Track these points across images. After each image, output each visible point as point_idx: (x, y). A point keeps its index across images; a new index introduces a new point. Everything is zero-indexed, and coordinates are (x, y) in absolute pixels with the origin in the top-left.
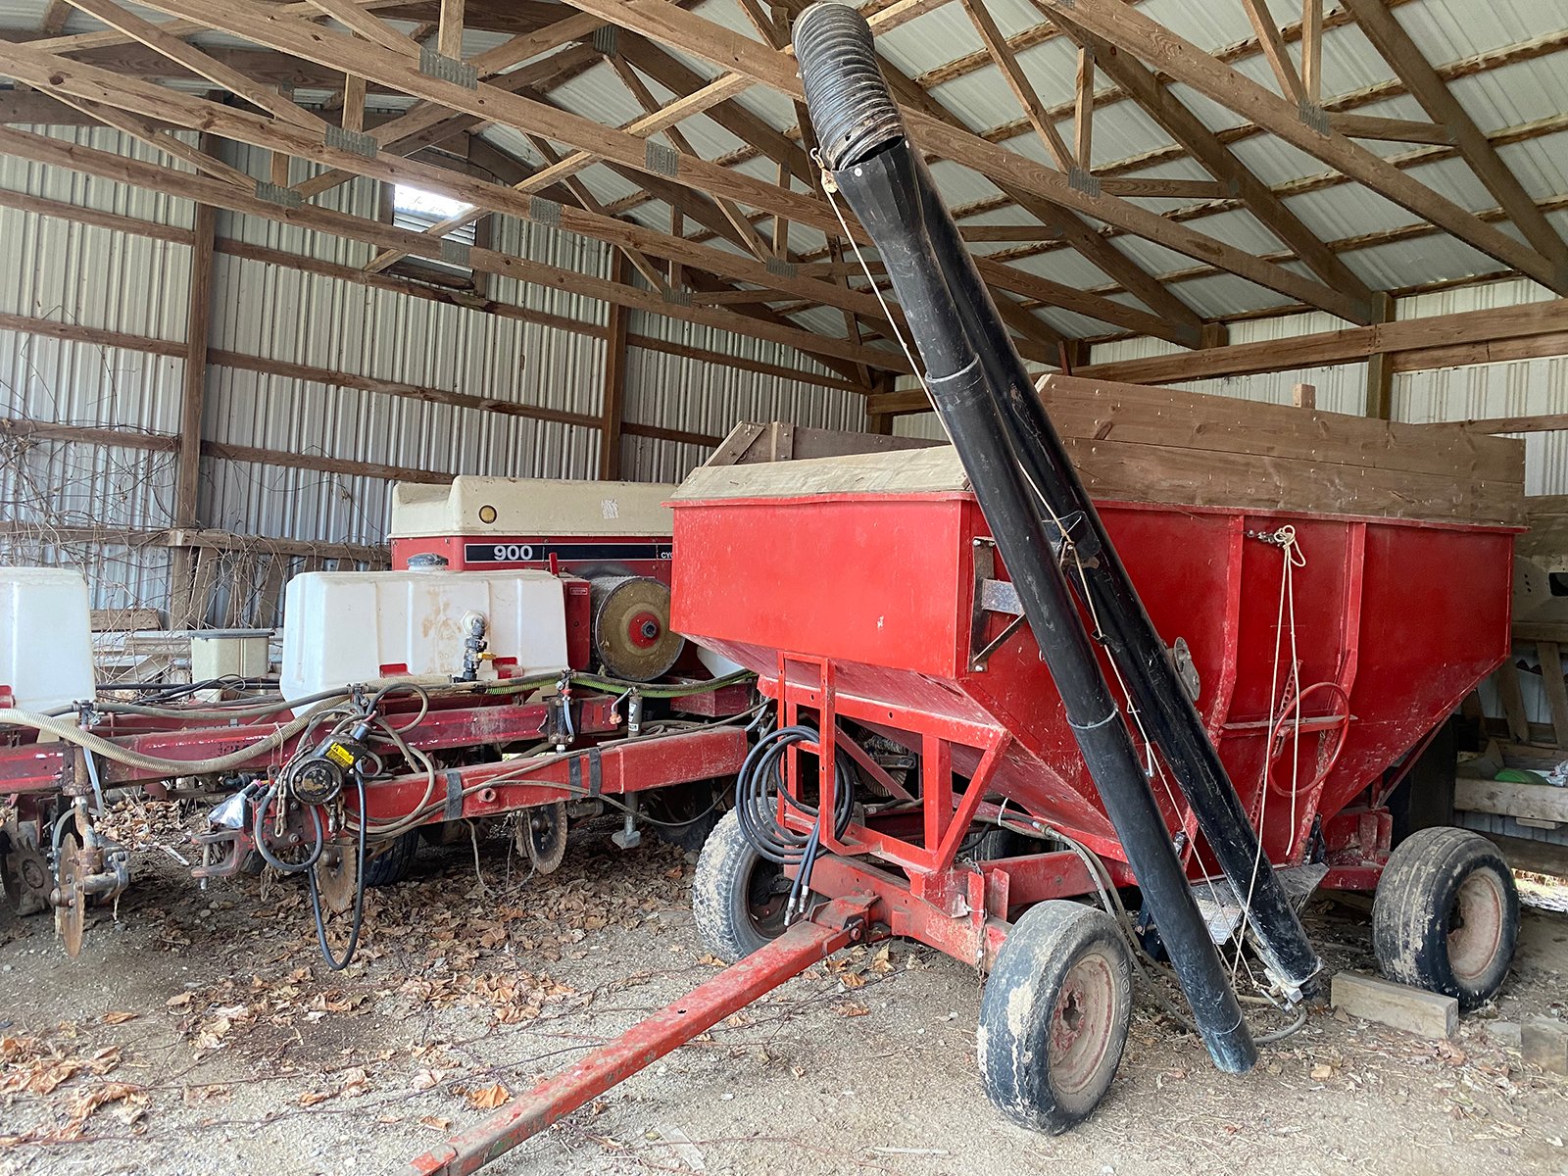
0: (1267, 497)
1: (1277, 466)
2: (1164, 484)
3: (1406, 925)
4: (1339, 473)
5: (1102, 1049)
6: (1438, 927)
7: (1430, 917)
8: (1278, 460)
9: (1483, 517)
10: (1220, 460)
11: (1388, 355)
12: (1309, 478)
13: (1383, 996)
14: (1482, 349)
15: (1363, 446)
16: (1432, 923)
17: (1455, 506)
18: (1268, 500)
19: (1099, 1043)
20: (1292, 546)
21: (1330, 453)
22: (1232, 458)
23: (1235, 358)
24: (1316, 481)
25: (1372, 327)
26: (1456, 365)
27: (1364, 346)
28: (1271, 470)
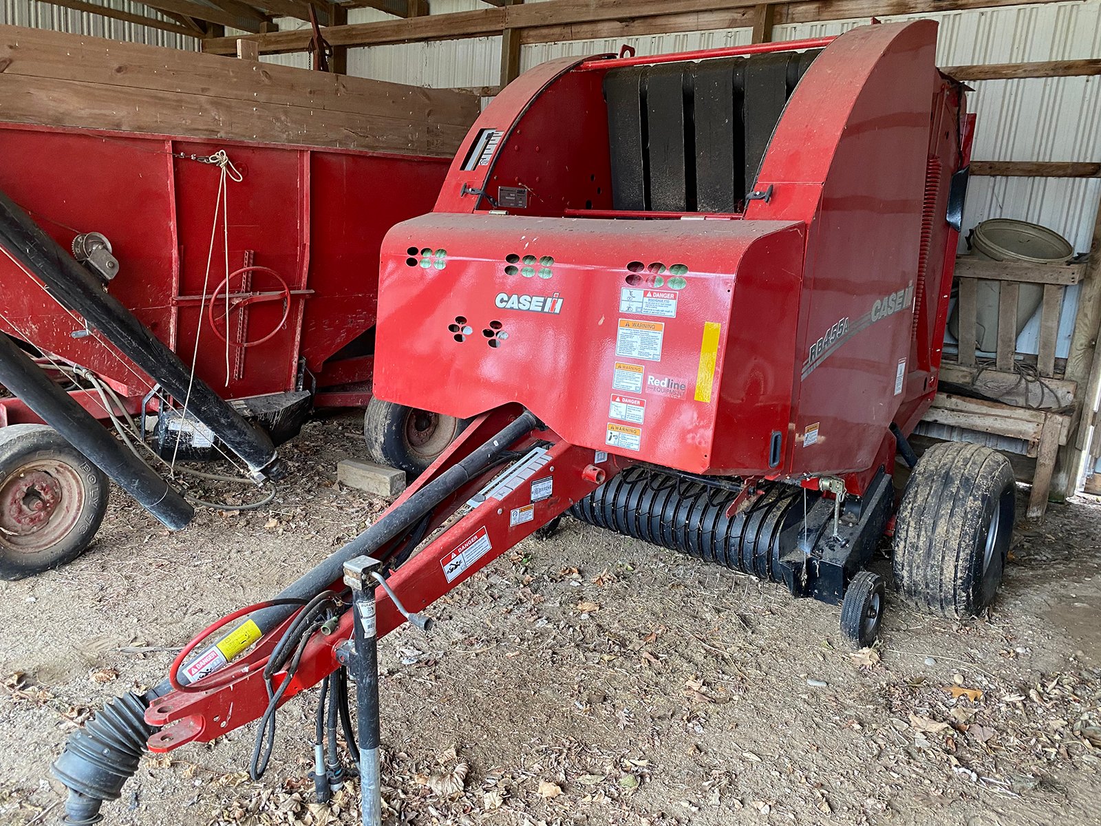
0: (205, 127)
1: (213, 103)
2: (83, 112)
3: (376, 427)
4: (286, 113)
5: (72, 523)
6: (394, 428)
7: (388, 422)
8: (215, 99)
9: (439, 150)
10: (152, 97)
11: (515, 30)
12: (252, 114)
13: (361, 472)
14: (567, 30)
15: (311, 92)
16: (390, 425)
17: (411, 142)
18: (206, 130)
19: (71, 518)
20: (228, 166)
21: (274, 96)
22: (160, 95)
23: (426, 27)
24: (259, 117)
25: (504, 8)
26: (555, 41)
27: (499, 23)
28: (208, 107)
